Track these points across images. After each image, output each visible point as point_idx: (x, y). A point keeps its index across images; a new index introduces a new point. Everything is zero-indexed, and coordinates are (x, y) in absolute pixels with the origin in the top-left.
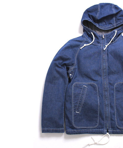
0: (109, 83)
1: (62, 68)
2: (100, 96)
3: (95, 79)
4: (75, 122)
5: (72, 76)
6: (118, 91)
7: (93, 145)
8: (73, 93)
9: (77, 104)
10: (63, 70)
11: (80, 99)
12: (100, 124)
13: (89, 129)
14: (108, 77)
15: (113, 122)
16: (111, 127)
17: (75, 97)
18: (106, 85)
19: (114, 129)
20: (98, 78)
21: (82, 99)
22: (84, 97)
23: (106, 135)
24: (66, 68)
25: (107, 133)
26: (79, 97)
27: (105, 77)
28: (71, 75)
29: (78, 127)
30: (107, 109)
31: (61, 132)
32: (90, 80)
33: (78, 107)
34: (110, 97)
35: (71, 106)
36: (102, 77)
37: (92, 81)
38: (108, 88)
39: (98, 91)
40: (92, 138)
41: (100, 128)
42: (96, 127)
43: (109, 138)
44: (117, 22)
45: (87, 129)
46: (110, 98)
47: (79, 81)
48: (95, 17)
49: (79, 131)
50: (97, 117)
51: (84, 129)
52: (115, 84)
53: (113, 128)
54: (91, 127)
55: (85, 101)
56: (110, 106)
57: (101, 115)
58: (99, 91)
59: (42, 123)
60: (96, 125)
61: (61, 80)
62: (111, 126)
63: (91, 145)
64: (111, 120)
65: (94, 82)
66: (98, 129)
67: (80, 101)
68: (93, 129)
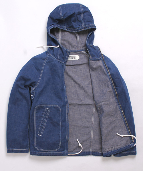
1: (25, 89)
2: (63, 119)
3: (59, 101)
4: (37, 143)
8: (35, 116)
9: (39, 127)
10: (25, 92)
11: (42, 122)
13: (51, 152)
17: (38, 120)
21: (44, 122)
22: (46, 120)
24: (28, 89)
26: (41, 120)
28: (32, 95)
29: (39, 149)
32: (53, 102)
33: (40, 130)
35: (34, 128)
37: (56, 103)
39: (60, 114)
41: (61, 151)
42: (58, 149)
45: (49, 152)
49: (39, 153)
50: (59, 141)
51: (45, 151)
54: (52, 150)
55: (47, 124)
58: (62, 114)
61: (24, 102)
66: (59, 151)
67: (41, 124)
68: (54, 152)
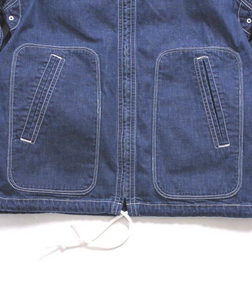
0: (139, 50)
2: (106, 89)
3: (91, 35)
4: (14, 170)
5: (15, 23)
6: (168, 77)
8: (13, 76)
9: (25, 113)
11: (36, 98)
12: (102, 182)
13: (65, 198)
14: (138, 31)
15: (145, 176)
16: (137, 193)
17: (21, 90)
18: (129, 56)
19: (145, 201)
20: (103, 33)
21: (43, 98)
22: (51, 90)
23: (118, 217)
25: (122, 212)
26: (34, 89)
27: (127, 31)
28: (11, 18)
29: (24, 189)
30: (127, 134)
32: (76, 39)
33: (28, 123)
34: (138, 94)
35: (6, 118)
36: (116, 32)
37: (84, 43)
38: (133, 64)
39: (98, 76)
40: (72, 226)
41: (100, 197)
42: (87, 190)
43: (128, 228)
45: (57, 198)
46: (138, 98)
47: (38, 39)
49: (26, 201)
50: (91, 160)
51: (46, 195)
52: (157, 55)
53: (143, 195)
55: (51, 102)
56: (138, 126)
57: (105, 153)
58: (102, 73)
60: (89, 185)
62: (137, 190)
63: (67, 248)
64: (140, 169)
65: (90, 44)
66: (93, 197)
67: (34, 103)
68: (77, 198)
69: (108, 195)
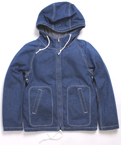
0: (63, 86)
1: (19, 73)
2: (54, 98)
3: (49, 83)
4: (32, 121)
6: (70, 94)
7: (49, 140)
8: (29, 97)
9: (33, 106)
10: (20, 76)
11: (36, 102)
12: (54, 122)
14: (62, 80)
15: (65, 121)
16: (63, 125)
17: (31, 100)
18: (60, 89)
19: (66, 127)
20: (52, 82)
21: (38, 102)
22: (39, 100)
23: (59, 131)
24: (22, 73)
25: (60, 130)
26: (35, 100)
27: (59, 81)
28: (27, 79)
29: (34, 126)
30: (60, 110)
31: (20, 130)
32: (45, 84)
33: (34, 109)
34: (63, 99)
35: (28, 108)
36: (56, 81)
37: (47, 85)
38: (61, 91)
39: (52, 95)
40: (47, 134)
41: (54, 126)
42: (51, 125)
43: (62, 134)
44: (72, 25)
45: (43, 127)
46: (63, 100)
47: (35, 85)
48: (50, 19)
49: (35, 129)
50: (51, 117)
51: (40, 127)
52: (68, 88)
53: (65, 126)
54: (46, 126)
55: (40, 103)
56: (63, 108)
57: (55, 115)
58: (53, 94)
59: (3, 123)
60: (51, 123)
61: (19, 84)
62: (63, 124)
63: (46, 140)
64: (64, 119)
65: (49, 85)
66: (52, 126)
67: (35, 104)
68: (48, 127)
69: (56, 126)
